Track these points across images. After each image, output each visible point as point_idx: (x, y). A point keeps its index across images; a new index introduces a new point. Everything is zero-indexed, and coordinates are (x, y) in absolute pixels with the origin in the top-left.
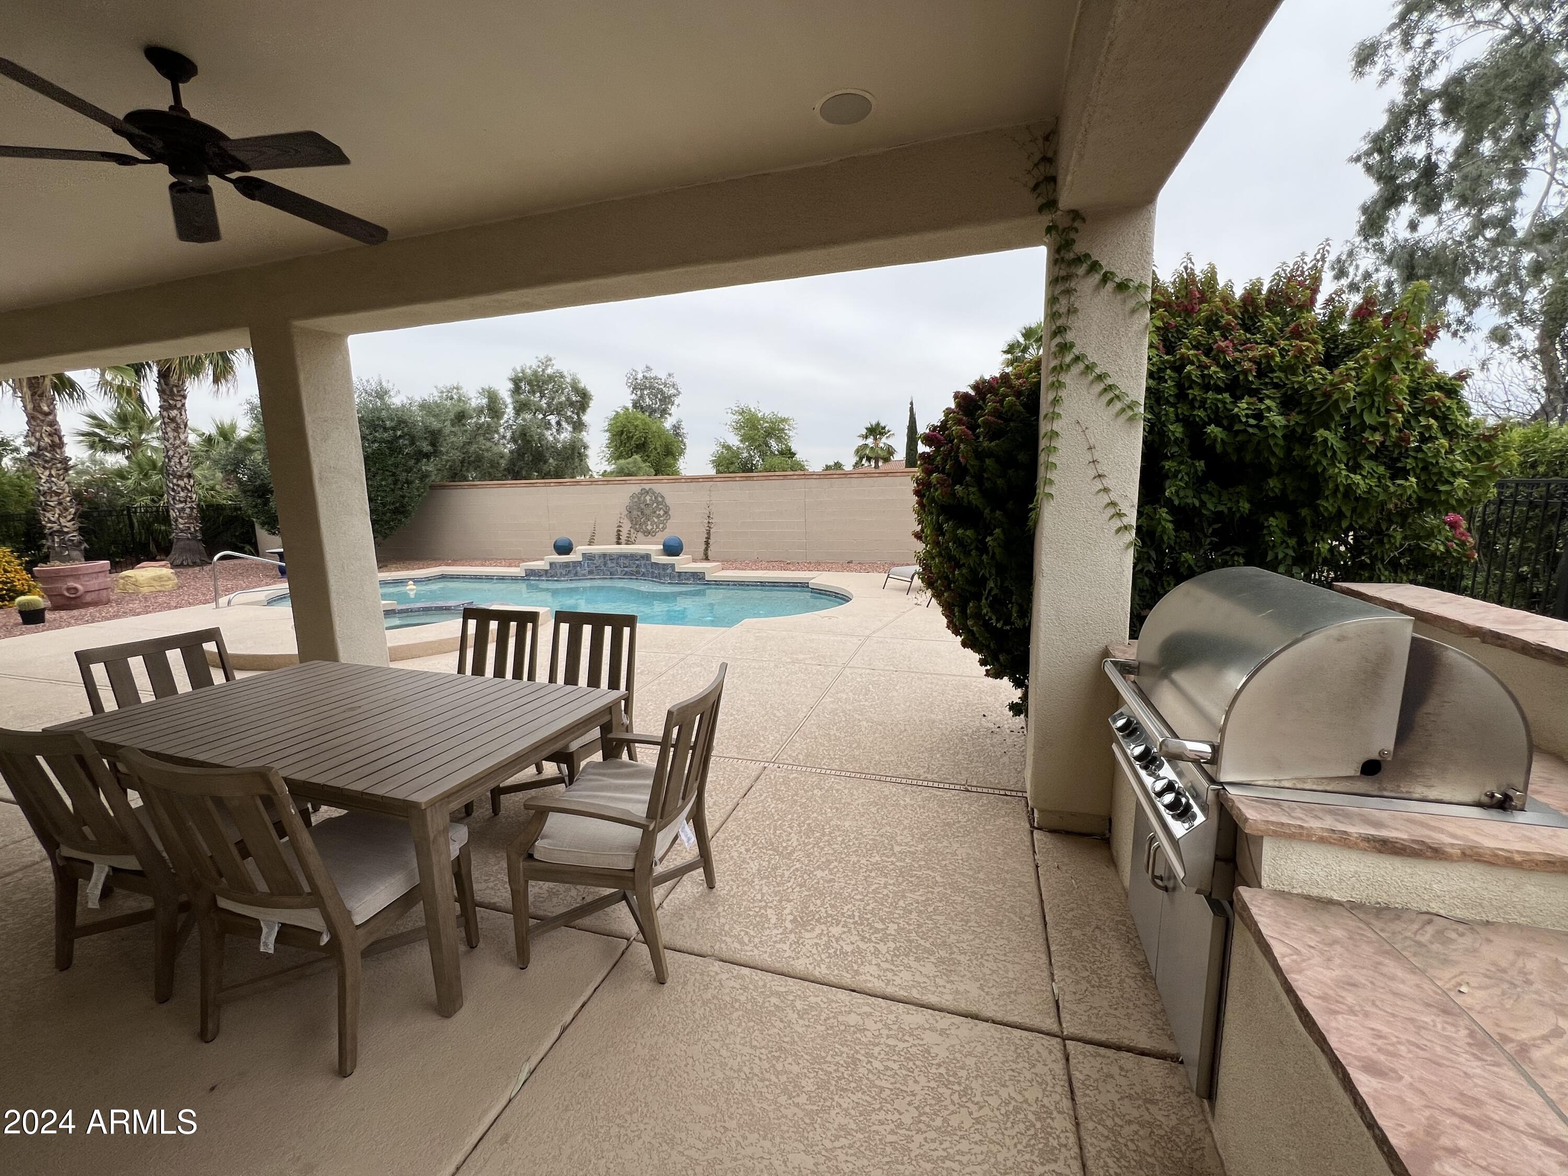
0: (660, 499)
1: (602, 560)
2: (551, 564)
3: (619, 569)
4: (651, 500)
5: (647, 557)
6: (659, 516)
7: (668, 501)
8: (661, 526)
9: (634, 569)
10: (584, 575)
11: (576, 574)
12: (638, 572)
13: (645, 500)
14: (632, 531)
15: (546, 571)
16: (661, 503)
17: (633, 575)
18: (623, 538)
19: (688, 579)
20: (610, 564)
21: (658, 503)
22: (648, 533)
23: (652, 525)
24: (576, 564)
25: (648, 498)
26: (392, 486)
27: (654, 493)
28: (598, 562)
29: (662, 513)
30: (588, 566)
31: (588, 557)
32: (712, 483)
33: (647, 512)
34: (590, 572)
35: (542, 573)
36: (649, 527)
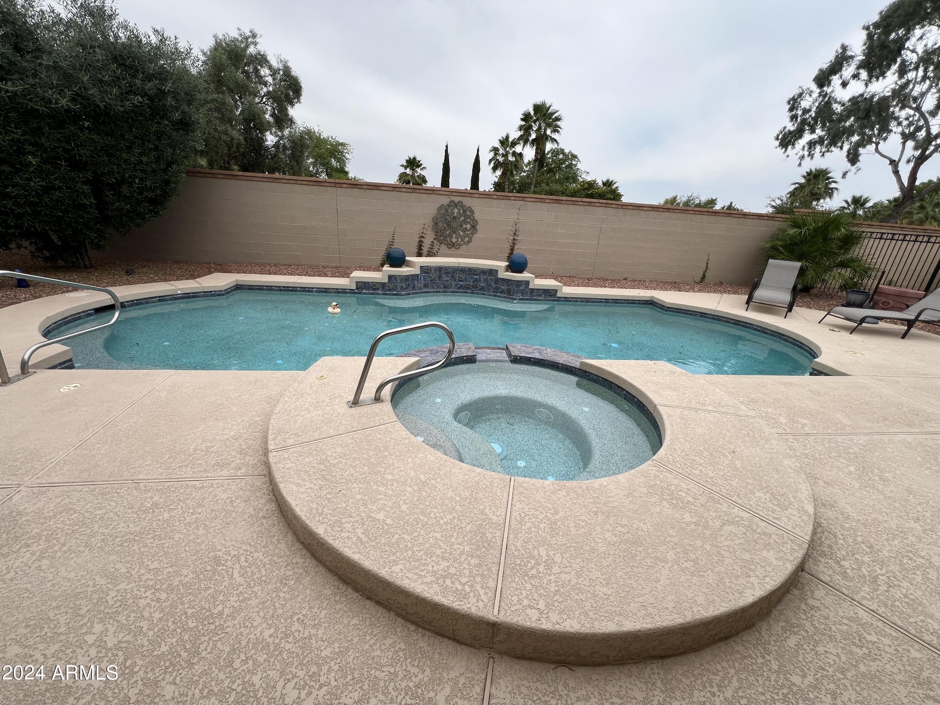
0: (468, 213)
1: (438, 273)
2: (390, 277)
3: (453, 283)
4: (459, 213)
5: (492, 272)
6: (465, 230)
7: (477, 216)
8: (466, 239)
9: (471, 283)
10: (420, 289)
11: (414, 288)
12: (475, 287)
13: (453, 213)
14: (435, 242)
15: (383, 285)
16: (469, 217)
17: (468, 288)
18: (425, 249)
19: (540, 296)
20: (445, 278)
21: (467, 217)
22: (452, 245)
23: (456, 238)
24: (414, 277)
25: (456, 211)
26: (154, 166)
27: (462, 206)
28: (433, 275)
29: (469, 226)
30: (424, 280)
31: (425, 270)
32: (522, 202)
33: (454, 225)
34: (426, 286)
35: (378, 286)
36: (454, 240)
